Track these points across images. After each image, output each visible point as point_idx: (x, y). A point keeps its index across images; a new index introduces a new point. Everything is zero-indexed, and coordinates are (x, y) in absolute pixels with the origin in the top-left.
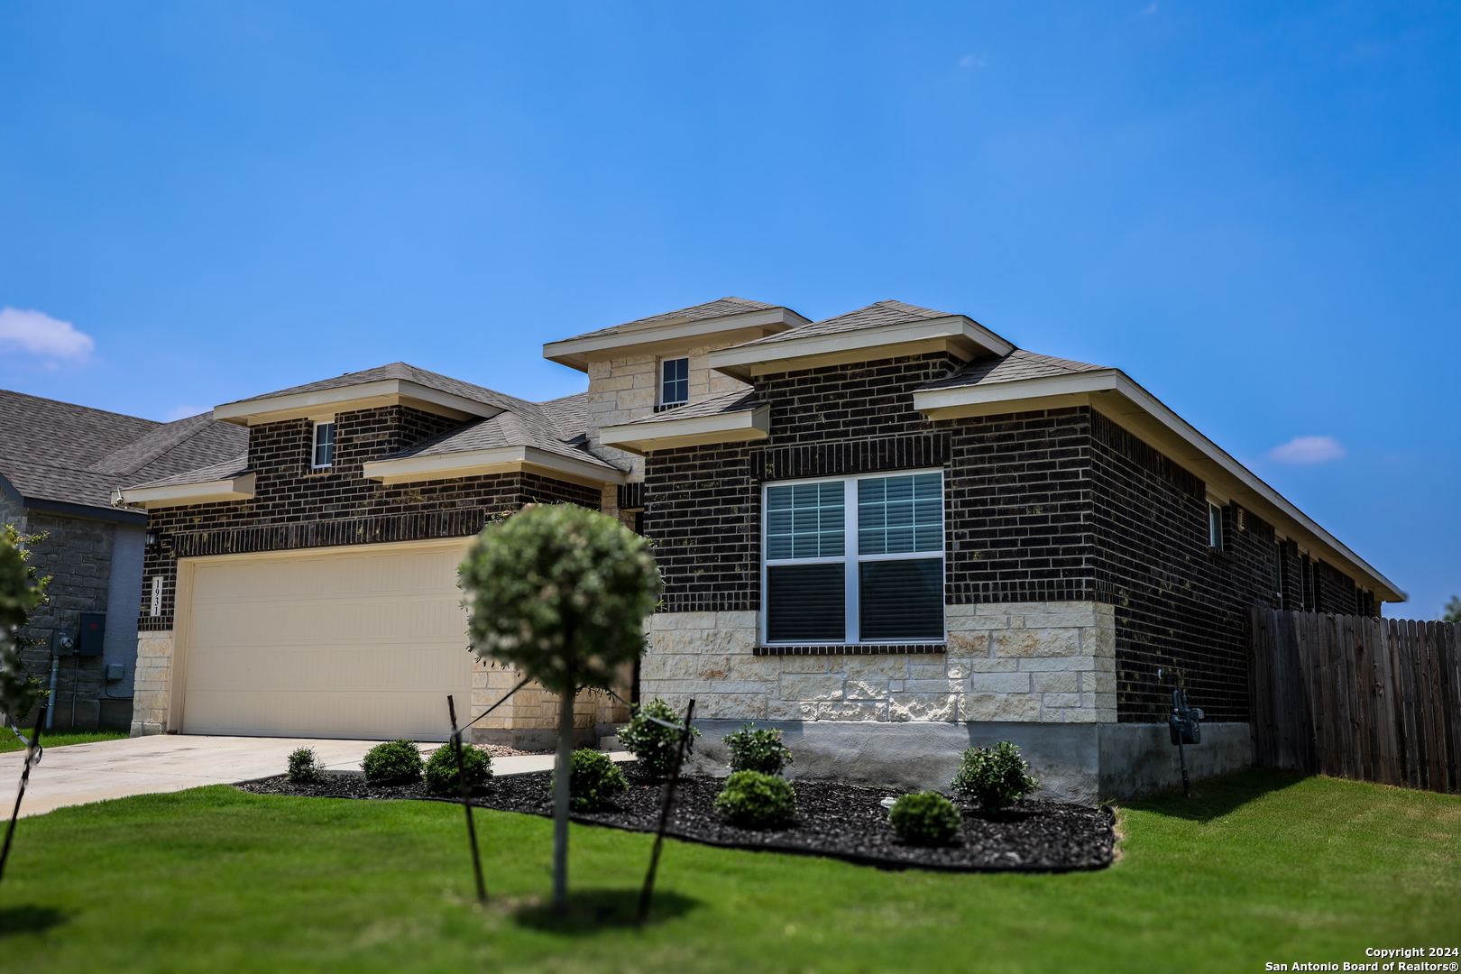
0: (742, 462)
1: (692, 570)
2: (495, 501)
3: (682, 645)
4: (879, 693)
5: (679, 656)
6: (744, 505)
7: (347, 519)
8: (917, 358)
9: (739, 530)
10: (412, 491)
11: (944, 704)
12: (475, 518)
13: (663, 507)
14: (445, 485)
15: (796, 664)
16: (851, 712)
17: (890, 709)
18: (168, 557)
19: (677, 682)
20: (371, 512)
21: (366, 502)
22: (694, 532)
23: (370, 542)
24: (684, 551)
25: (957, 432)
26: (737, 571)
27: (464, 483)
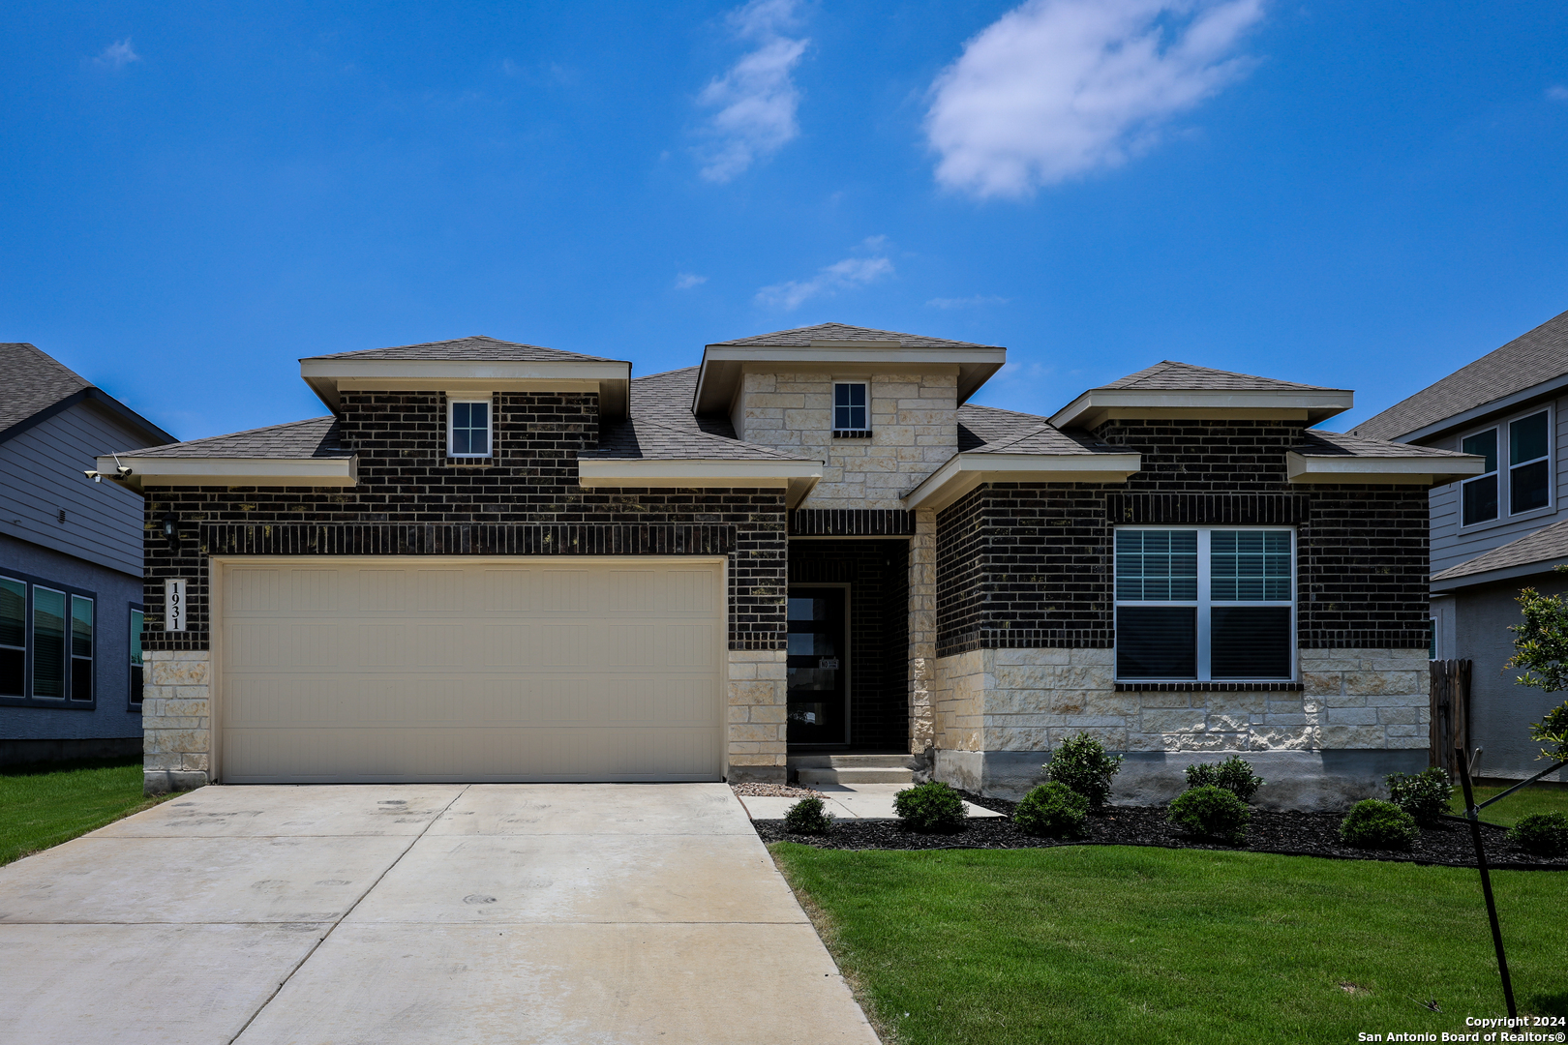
0: (1097, 504)
1: (1041, 606)
2: (750, 518)
3: (1032, 680)
4: (1241, 726)
5: (1028, 691)
6: (1099, 546)
7: (524, 524)
8: (1278, 423)
9: (1095, 570)
10: (626, 498)
11: (1301, 735)
12: (723, 535)
13: (1006, 541)
14: (676, 494)
15: (1159, 699)
16: (1212, 743)
17: (1252, 739)
18: (195, 554)
19: (1027, 717)
20: (559, 518)
21: (553, 505)
22: (1042, 569)
23: (562, 554)
24: (1032, 587)
25: (1316, 496)
26: (1093, 610)
27: (704, 494)
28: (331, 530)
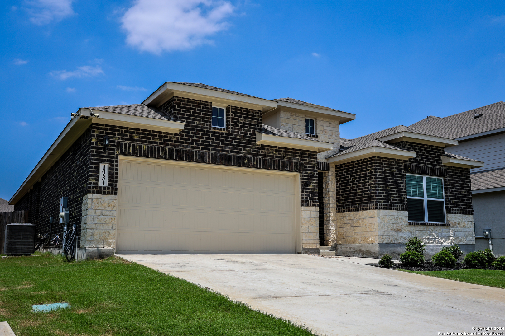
0: (401, 166)
1: (391, 197)
2: (308, 161)
3: (389, 220)
4: (437, 236)
5: (388, 224)
6: (403, 179)
7: (238, 155)
8: (439, 147)
9: (402, 186)
10: (271, 149)
11: (449, 239)
12: (300, 166)
13: (381, 175)
14: (286, 150)
15: (418, 228)
16: (431, 242)
17: (440, 241)
18: (114, 154)
19: (388, 232)
20: (250, 154)
21: (248, 149)
22: (390, 185)
24: (388, 190)
25: (448, 169)
26: (402, 199)
27: (294, 151)
28: (169, 149)
